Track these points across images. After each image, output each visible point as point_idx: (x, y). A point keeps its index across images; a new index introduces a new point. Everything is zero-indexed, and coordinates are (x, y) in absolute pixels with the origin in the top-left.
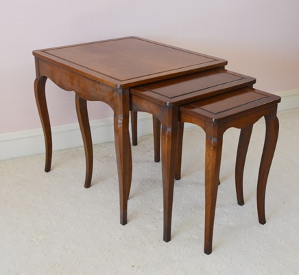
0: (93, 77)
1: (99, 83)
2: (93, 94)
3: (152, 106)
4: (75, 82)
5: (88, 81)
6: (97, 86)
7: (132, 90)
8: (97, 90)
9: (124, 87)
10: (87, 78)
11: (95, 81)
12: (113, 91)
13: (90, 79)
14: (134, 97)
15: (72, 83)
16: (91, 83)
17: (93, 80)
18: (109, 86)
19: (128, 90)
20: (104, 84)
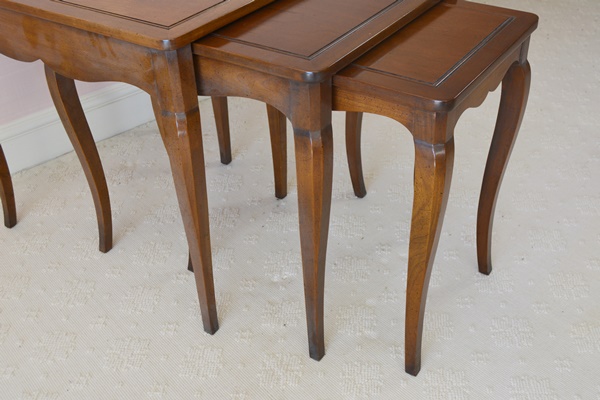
0: (89, 26)
1: (106, 37)
2: (96, 66)
3: (260, 83)
4: (42, 40)
5: (75, 36)
6: (104, 45)
7: (198, 46)
8: (104, 55)
9: (179, 44)
10: (70, 28)
11: (94, 33)
12: (154, 56)
13: (80, 31)
14: (203, 64)
15: (34, 44)
16: (86, 39)
17: (90, 33)
18: (137, 45)
19: (188, 50)
20: (122, 41)
